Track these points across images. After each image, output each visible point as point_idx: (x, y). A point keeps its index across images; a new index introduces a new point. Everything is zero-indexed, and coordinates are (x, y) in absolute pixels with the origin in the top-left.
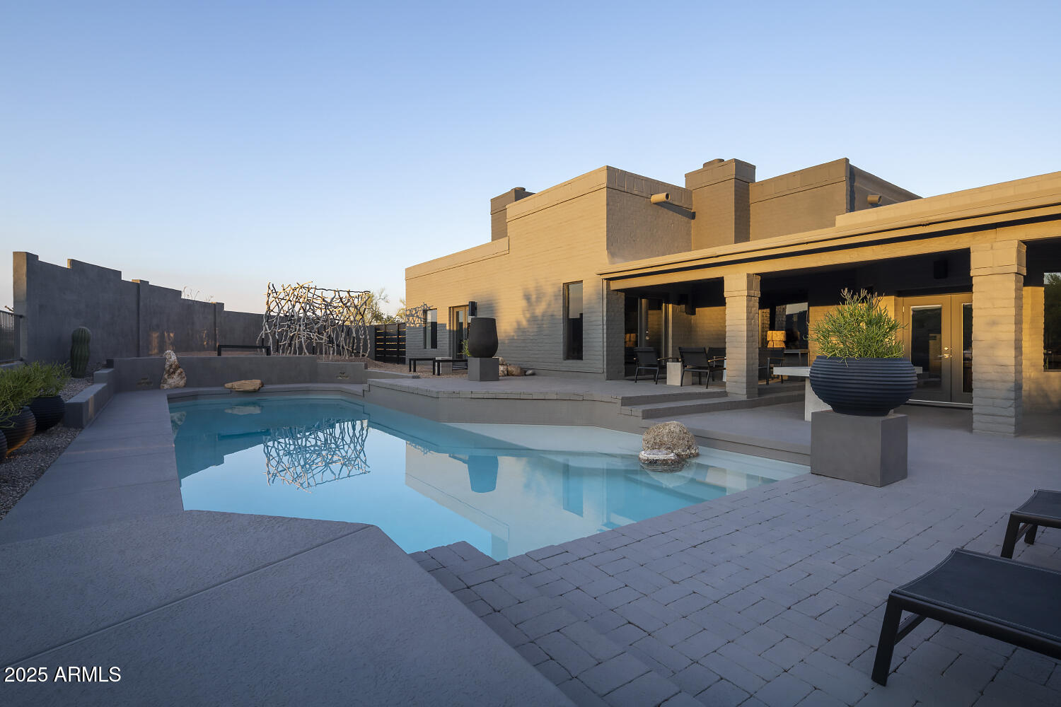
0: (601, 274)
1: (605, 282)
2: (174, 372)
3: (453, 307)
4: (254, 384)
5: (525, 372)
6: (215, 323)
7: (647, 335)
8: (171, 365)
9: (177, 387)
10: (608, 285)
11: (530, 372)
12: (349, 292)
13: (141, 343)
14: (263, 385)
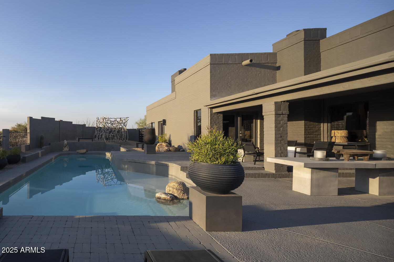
0: (206, 106)
1: (209, 109)
2: (66, 147)
3: (160, 122)
4: (84, 151)
5: (179, 150)
6: (83, 131)
7: (241, 134)
8: (65, 145)
9: (66, 151)
10: (211, 111)
11: (181, 150)
12: (120, 118)
13: (60, 138)
14: (87, 151)
